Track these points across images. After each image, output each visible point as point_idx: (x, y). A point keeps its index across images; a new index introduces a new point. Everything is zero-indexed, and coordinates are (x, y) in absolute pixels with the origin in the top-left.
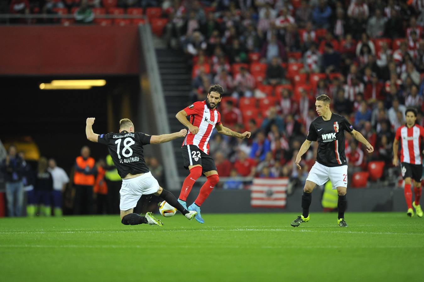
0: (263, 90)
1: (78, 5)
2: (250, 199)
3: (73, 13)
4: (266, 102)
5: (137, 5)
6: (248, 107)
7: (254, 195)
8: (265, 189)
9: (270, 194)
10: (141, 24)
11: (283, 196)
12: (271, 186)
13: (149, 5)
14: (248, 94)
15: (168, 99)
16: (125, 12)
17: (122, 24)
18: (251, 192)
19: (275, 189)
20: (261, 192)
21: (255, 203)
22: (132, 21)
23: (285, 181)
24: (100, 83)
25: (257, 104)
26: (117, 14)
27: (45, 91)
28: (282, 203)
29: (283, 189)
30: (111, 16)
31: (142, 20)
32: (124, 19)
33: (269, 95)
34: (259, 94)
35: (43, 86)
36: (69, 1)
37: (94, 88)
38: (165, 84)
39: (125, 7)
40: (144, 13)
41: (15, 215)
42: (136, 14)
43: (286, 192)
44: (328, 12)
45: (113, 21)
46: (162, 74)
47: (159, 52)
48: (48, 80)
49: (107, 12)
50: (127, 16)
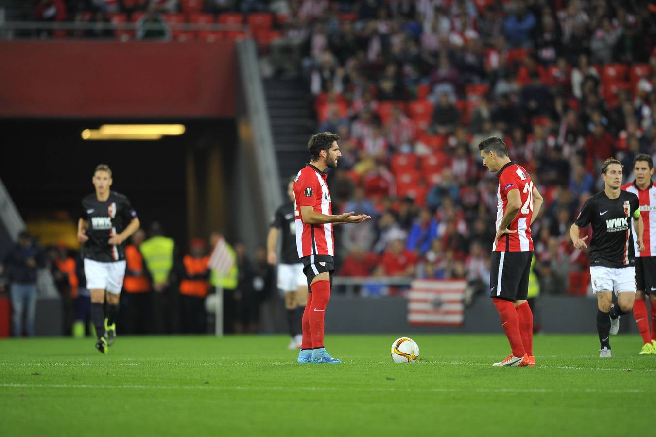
0: (428, 143)
1: (144, 8)
2: (407, 312)
3: (134, 21)
4: (433, 161)
5: (235, 8)
6: (405, 169)
7: (413, 306)
8: (431, 296)
9: (438, 304)
10: (239, 40)
11: (458, 307)
12: (439, 292)
13: (254, 10)
14: (405, 149)
15: (280, 156)
16: (216, 20)
17: (211, 38)
18: (407, 301)
19: (445, 297)
20: (424, 301)
21: (414, 318)
22: (225, 34)
23: (461, 285)
24: (176, 130)
25: (418, 164)
26: (203, 23)
27: (90, 142)
28: (457, 319)
29: (458, 296)
30: (192, 26)
31: (242, 32)
32: (213, 32)
33: (437, 151)
34: (422, 149)
35: (87, 134)
36: (129, 2)
37: (166, 138)
38: (277, 133)
39: (216, 12)
40: (245, 21)
41: (25, 334)
42: (232, 23)
43: (463, 301)
44: (529, 22)
45: (197, 34)
46: (273, 117)
47: (267, 83)
48: (95, 125)
49: (187, 20)
50: (219, 27)
